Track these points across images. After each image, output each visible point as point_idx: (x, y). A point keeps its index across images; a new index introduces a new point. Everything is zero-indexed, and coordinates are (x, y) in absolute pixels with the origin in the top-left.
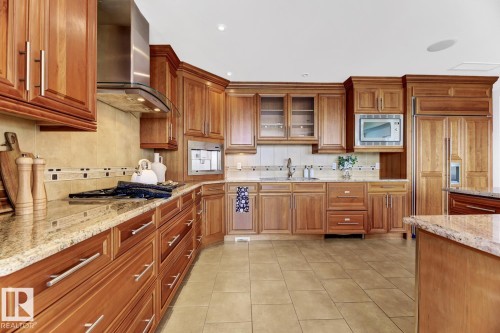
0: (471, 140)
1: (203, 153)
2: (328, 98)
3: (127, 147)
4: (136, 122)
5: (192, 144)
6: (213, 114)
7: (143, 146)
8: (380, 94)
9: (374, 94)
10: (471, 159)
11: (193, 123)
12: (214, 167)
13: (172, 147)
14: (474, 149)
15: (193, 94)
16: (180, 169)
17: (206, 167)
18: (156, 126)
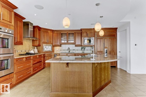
0: (110, 44)
1: (47, 47)
2: (77, 33)
3: (29, 46)
4: (31, 41)
5: (44, 45)
6: (49, 38)
7: (33, 46)
8: (88, 33)
9: (87, 32)
10: (110, 48)
11: (44, 40)
12: (50, 50)
13: (39, 45)
14: (111, 45)
15: (44, 34)
16: (41, 50)
17: (48, 50)
18: (35, 42)
